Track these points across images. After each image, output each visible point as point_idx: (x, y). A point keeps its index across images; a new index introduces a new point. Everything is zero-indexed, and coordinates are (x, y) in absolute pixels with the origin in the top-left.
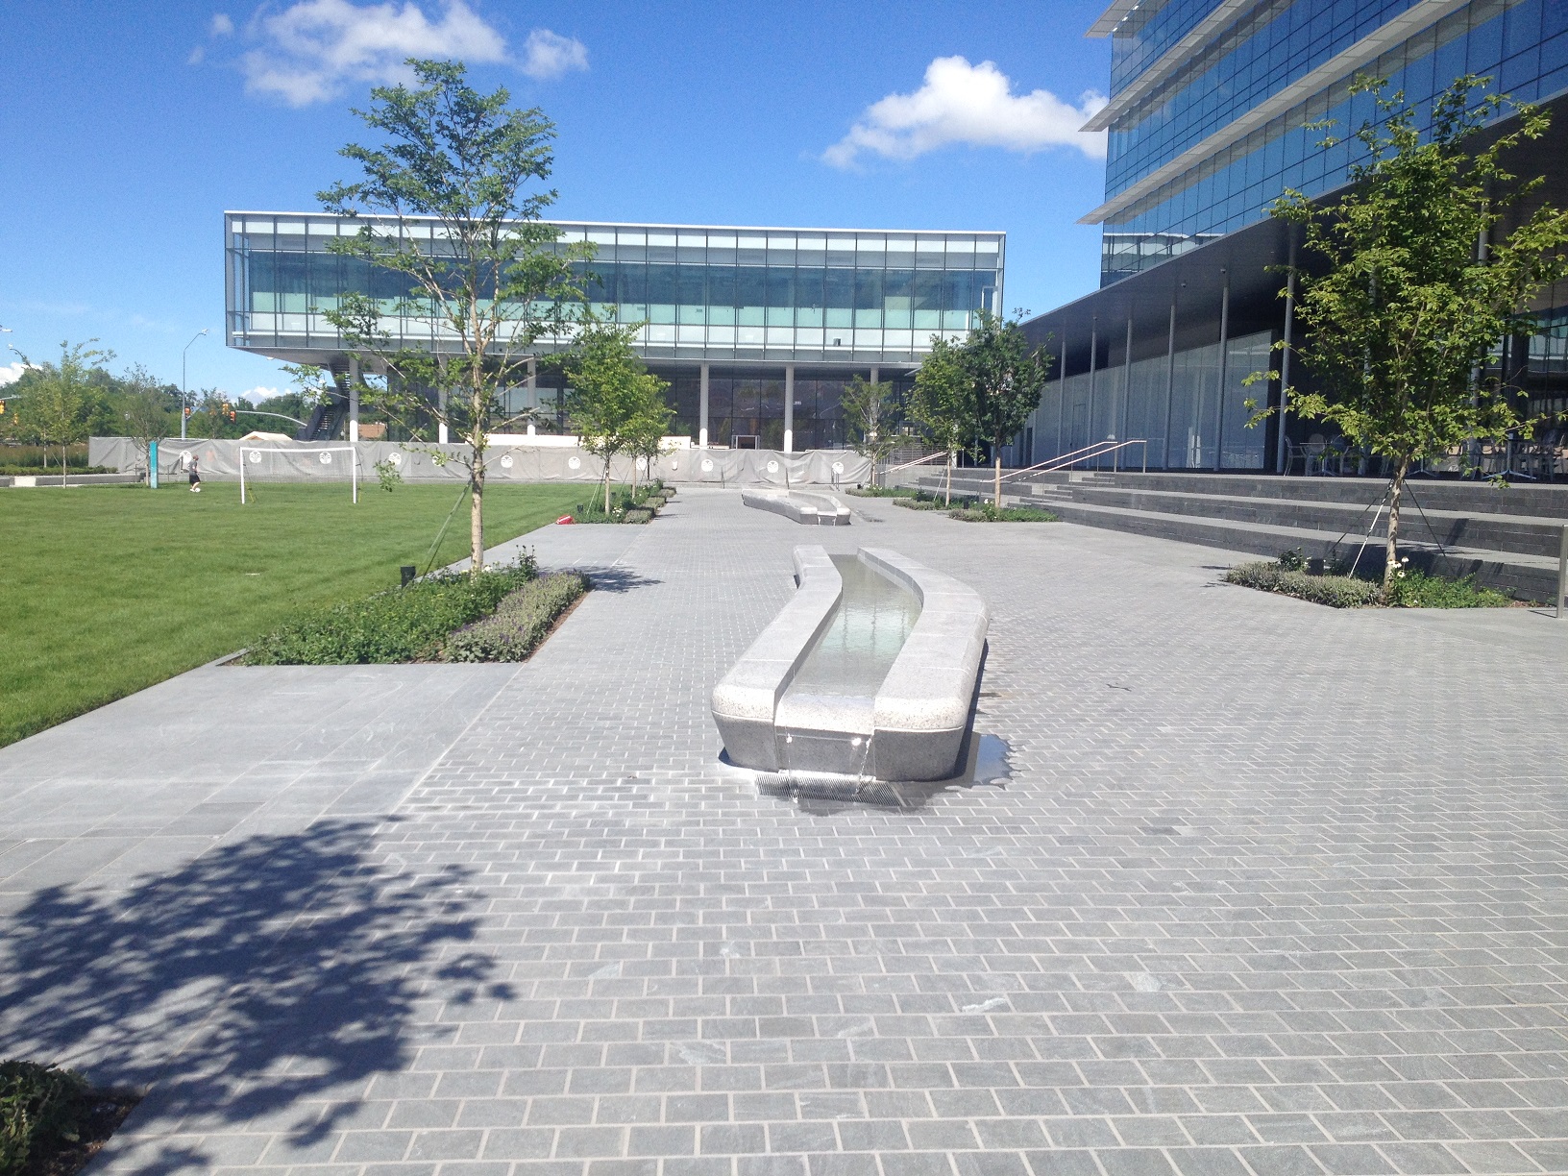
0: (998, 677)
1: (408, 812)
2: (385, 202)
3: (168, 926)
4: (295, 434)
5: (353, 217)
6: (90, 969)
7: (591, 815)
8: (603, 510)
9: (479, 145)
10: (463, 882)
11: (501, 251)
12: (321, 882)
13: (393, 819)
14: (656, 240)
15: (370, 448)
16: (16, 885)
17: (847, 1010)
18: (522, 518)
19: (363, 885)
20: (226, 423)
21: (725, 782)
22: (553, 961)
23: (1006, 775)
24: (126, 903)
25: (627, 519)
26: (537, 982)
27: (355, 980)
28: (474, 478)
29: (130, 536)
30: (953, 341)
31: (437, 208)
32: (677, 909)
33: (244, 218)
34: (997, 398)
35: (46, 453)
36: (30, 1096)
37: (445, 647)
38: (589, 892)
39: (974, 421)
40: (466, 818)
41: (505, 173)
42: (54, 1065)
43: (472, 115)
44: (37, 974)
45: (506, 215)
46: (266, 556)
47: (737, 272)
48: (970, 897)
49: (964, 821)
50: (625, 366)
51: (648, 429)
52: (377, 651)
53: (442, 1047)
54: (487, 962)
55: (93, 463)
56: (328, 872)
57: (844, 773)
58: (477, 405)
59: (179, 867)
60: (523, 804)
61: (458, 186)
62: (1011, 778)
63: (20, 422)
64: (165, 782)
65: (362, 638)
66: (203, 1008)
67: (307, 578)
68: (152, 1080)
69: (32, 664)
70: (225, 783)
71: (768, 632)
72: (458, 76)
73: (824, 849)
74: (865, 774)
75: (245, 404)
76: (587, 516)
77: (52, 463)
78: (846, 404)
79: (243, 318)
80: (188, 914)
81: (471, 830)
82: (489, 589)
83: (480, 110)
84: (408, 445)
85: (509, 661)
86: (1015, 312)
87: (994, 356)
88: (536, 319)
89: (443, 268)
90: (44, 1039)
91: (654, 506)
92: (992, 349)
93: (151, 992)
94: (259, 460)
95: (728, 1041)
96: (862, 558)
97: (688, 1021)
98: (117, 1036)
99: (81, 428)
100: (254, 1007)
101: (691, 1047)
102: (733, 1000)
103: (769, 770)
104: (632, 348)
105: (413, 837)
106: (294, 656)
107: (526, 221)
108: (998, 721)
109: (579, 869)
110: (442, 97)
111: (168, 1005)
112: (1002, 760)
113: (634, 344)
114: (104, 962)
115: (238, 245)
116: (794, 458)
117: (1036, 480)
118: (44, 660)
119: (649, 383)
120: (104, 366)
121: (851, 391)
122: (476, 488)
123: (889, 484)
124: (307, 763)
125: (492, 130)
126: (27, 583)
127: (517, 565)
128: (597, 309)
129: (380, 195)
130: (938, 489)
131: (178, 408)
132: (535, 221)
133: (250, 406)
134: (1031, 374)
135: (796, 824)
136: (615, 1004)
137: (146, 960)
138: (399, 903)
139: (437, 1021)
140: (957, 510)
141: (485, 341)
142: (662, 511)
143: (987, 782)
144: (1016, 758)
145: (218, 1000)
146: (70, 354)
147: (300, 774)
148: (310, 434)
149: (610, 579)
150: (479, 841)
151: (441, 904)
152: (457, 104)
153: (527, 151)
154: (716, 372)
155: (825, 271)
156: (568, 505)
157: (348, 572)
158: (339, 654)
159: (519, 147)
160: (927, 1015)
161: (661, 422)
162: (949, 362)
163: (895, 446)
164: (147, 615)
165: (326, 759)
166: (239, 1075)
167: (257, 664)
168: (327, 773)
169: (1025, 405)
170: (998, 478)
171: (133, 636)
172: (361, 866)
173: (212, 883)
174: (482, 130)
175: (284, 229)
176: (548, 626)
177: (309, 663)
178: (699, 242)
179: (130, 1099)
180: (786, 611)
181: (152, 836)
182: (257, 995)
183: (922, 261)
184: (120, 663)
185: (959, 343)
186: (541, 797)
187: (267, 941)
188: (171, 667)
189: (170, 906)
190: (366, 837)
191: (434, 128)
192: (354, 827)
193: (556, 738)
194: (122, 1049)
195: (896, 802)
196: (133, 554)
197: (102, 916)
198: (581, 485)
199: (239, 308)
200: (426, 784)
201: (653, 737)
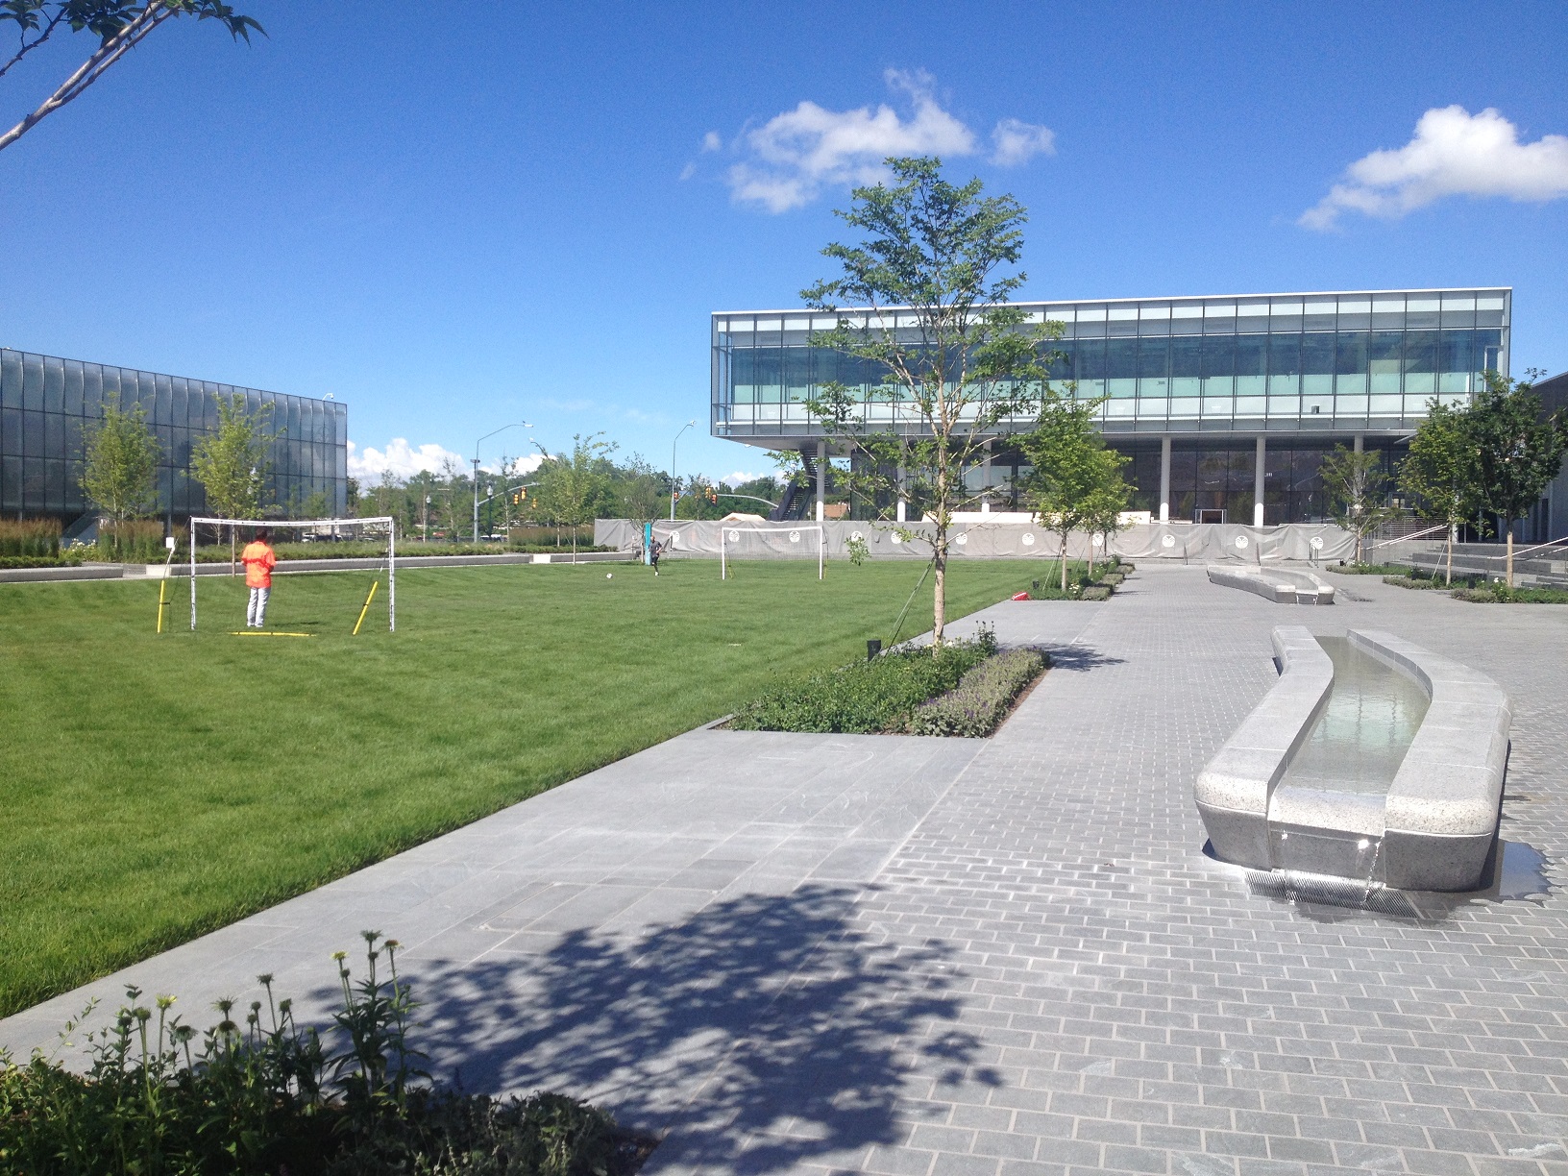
0: (1525, 778)
1: (886, 882)
2: (861, 296)
3: (676, 975)
4: (767, 515)
5: (832, 312)
6: (611, 1011)
7: (1069, 901)
8: (1060, 587)
9: (951, 235)
10: (945, 959)
11: (969, 337)
12: (810, 945)
13: (873, 888)
14: (1116, 315)
15: (835, 527)
16: (546, 925)
17: (1369, 1140)
18: (978, 594)
19: (850, 951)
20: (708, 506)
21: (1211, 877)
22: (1041, 1051)
23: (1544, 890)
24: (641, 950)
25: (1084, 596)
26: (1026, 1069)
27: (846, 1046)
28: (937, 555)
29: (630, 608)
30: (1454, 405)
31: (910, 299)
32: (1169, 1010)
33: (728, 318)
34: (1508, 466)
35: (559, 533)
36: (566, 1128)
37: (911, 719)
38: (1072, 981)
39: (1480, 492)
40: (943, 892)
41: (975, 260)
42: (585, 1101)
43: (946, 207)
44: (566, 1011)
45: (975, 300)
46: (746, 628)
47: (1203, 341)
48: (1509, 1025)
49: (1495, 939)
50: (1084, 442)
51: (1105, 505)
52: (849, 721)
53: (936, 1125)
54: (973, 1042)
55: (597, 543)
56: (815, 935)
57: (1349, 877)
58: (941, 484)
59: (684, 919)
60: (998, 883)
61: (930, 275)
62: (1550, 894)
63: (539, 506)
64: (669, 836)
65: (835, 708)
66: (710, 1059)
67: (782, 649)
68: (667, 1125)
69: (553, 722)
70: (721, 840)
71: (1254, 718)
72: (934, 170)
73: (1329, 959)
74: (1373, 880)
75: (725, 489)
76: (1043, 592)
77: (563, 543)
78: (1326, 475)
79: (726, 409)
80: (693, 965)
81: (948, 905)
82: (951, 663)
83: (953, 202)
84: (877, 523)
85: (973, 737)
86: (1529, 372)
87: (1504, 421)
88: (1000, 399)
89: (914, 355)
90: (573, 1074)
91: (1112, 582)
92: (1501, 412)
93: (665, 1038)
94: (737, 539)
95: (1236, 1158)
96: (1353, 641)
97: (1190, 1131)
98: (636, 1078)
99: (588, 511)
100: (754, 1063)
101: (1195, 1159)
102: (1238, 1113)
103: (1262, 868)
104: (1092, 423)
105: (893, 908)
106: (774, 722)
107: (994, 305)
108: (1529, 829)
109: (1060, 956)
110: (918, 191)
111: (679, 1054)
112: (1537, 872)
113: (1094, 419)
114: (622, 1005)
115: (723, 343)
116: (1265, 532)
117: (1556, 557)
118: (563, 718)
119: (1110, 458)
120: (608, 457)
121: (1331, 461)
122: (940, 565)
123: (1378, 560)
124: (792, 826)
125: (964, 220)
126: (546, 648)
127: (976, 640)
128: (1056, 386)
129: (857, 289)
130: (1437, 567)
131: (668, 493)
132: (1003, 304)
133: (729, 490)
134: (1549, 440)
135: (1297, 930)
136: (1110, 1103)
137: (659, 1006)
138: (885, 973)
139: (929, 1099)
140: (1460, 590)
141: (951, 423)
142: (1120, 588)
143: (1520, 897)
144: (1554, 872)
145: (723, 1052)
146: (581, 446)
147: (785, 836)
148: (781, 514)
149: (1071, 656)
150: (957, 917)
151: (925, 978)
152: (931, 197)
153: (997, 237)
154: (1178, 445)
155: (1302, 336)
156: (1023, 581)
157: (819, 644)
158: (814, 722)
159: (990, 233)
160: (1466, 1154)
161: (1119, 497)
162: (1449, 428)
163: (1384, 520)
164: (646, 680)
165: (808, 824)
166: (744, 1131)
167: (742, 729)
168: (810, 837)
169: (1542, 474)
170: (1510, 554)
171: (636, 699)
172: (846, 932)
173: (712, 936)
174: (955, 220)
175: (764, 326)
176: (1011, 702)
177: (788, 730)
178: (1163, 313)
179: (648, 1141)
180: (1271, 696)
181: (659, 887)
182: (758, 1051)
183: (1414, 321)
184: (627, 723)
185: (1461, 407)
186: (1015, 878)
187: (764, 998)
188: (669, 729)
189: (678, 956)
190: (850, 903)
191: (910, 222)
192: (837, 892)
193: (1026, 817)
194: (640, 1092)
195: (1413, 914)
196: (633, 624)
197: (619, 960)
198: (1034, 561)
199: (722, 401)
200: (902, 855)
201: (1127, 823)
